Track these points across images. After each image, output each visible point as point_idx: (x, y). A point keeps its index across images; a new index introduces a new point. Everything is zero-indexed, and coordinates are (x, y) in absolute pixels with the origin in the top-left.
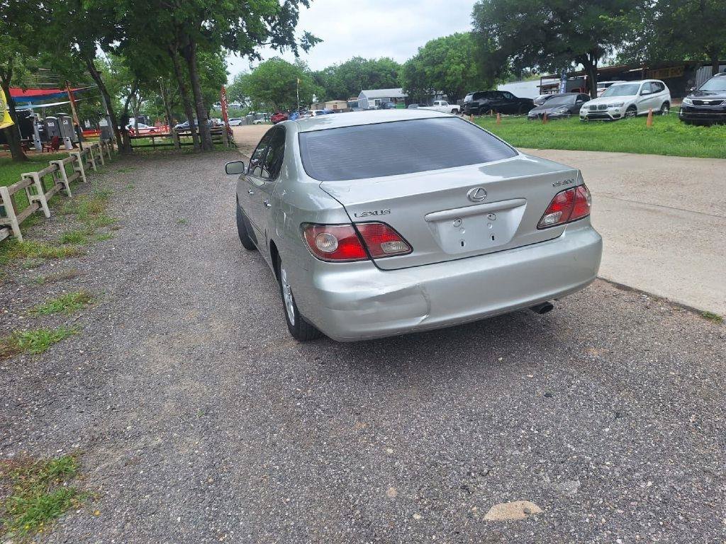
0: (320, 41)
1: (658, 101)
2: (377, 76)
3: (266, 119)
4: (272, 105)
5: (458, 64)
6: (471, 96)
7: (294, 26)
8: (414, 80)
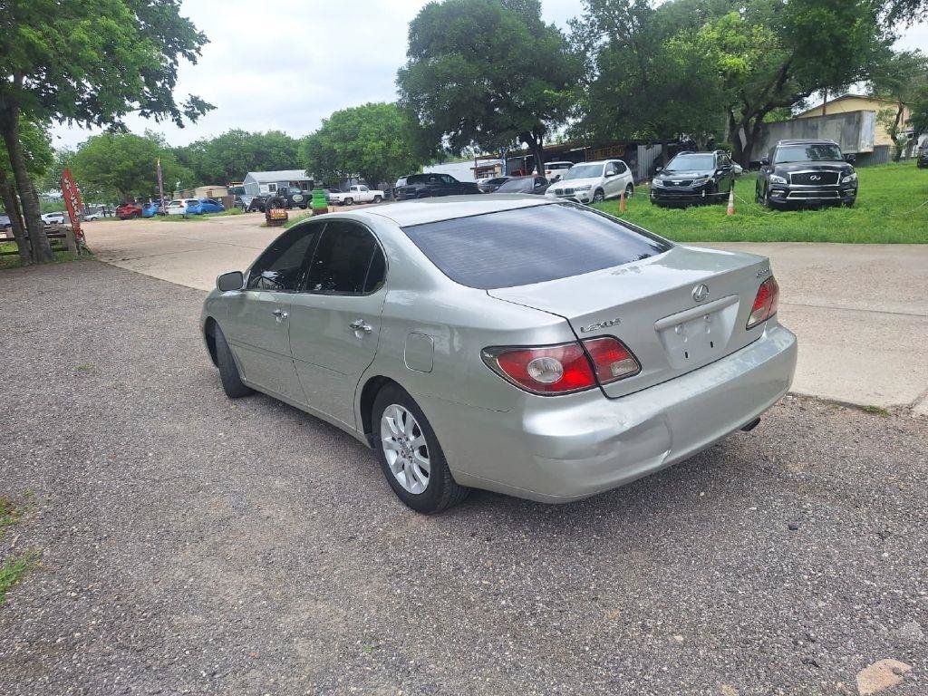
0: (213, 108)
1: (622, 184)
2: (267, 154)
3: (104, 213)
4: (116, 194)
5: (376, 141)
6: (405, 179)
7: (171, 87)
8: (320, 159)
